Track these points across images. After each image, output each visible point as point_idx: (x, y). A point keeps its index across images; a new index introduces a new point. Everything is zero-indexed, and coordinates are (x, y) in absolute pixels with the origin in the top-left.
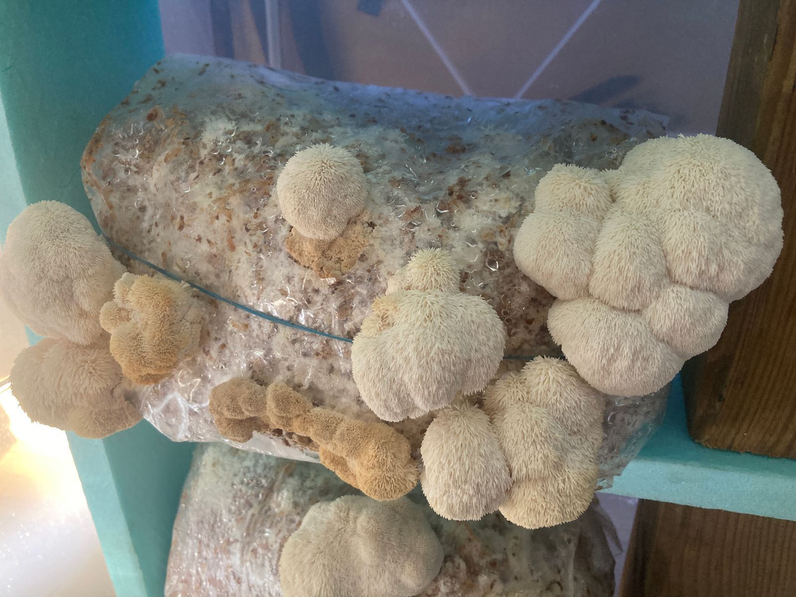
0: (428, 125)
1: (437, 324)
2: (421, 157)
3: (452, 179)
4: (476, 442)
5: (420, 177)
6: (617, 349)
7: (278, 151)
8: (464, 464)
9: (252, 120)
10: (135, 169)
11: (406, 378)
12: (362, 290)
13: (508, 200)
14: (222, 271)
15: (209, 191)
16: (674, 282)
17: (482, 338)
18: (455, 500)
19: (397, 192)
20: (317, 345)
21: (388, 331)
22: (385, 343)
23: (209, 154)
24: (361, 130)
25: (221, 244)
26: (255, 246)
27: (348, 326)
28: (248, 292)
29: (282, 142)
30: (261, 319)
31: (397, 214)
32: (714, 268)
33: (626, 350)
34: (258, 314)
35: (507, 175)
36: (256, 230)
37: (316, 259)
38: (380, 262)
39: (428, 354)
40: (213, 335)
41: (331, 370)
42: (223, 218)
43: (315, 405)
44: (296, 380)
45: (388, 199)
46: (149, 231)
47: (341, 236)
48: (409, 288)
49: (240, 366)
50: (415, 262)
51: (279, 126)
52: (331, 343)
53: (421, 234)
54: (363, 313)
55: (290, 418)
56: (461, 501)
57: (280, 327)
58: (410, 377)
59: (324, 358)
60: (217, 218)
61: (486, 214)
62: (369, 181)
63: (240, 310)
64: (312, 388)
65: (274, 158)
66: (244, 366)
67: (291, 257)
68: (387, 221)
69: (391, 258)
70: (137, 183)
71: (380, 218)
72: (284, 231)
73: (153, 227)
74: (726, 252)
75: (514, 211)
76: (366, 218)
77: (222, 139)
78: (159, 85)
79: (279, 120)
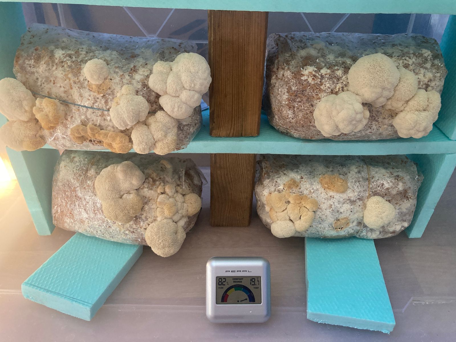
0: (125, 49)
1: (131, 103)
2: (123, 59)
3: (132, 66)
4: (144, 132)
5: (123, 65)
6: (174, 106)
7: (81, 60)
8: (142, 138)
9: (70, 50)
10: (33, 66)
11: (124, 116)
12: (111, 97)
13: (147, 71)
14: (69, 95)
15: (61, 73)
16: (185, 89)
17: (142, 105)
18: (141, 147)
19: (117, 70)
20: (100, 113)
21: (119, 106)
22: (118, 109)
23: (58, 61)
24: (104, 52)
25: (67, 88)
26: (79, 87)
27: (108, 107)
28: (78, 100)
29: (81, 57)
30: (83, 107)
31: (118, 76)
32: (193, 85)
33: (176, 106)
34: (82, 106)
35: (146, 64)
36: (78, 83)
37: (97, 90)
38: (114, 89)
39: (129, 110)
40: (68, 114)
41: (105, 120)
42: (68, 80)
43: (101, 130)
44: (95, 123)
45: (115, 72)
46: (41, 85)
47: (103, 83)
48: (123, 95)
49: (78, 122)
50: (123, 88)
51: (79, 52)
52: (104, 112)
53: (125, 81)
54: (112, 103)
55: (95, 134)
56: (142, 147)
57: (89, 109)
58: (125, 116)
59: (102, 116)
60: (66, 80)
61: (141, 75)
62: (109, 68)
63: (76, 106)
64: (100, 126)
65: (80, 62)
66: (79, 121)
67: (89, 90)
68: (115, 78)
69: (117, 88)
70: (34, 71)
71: (113, 77)
72: (86, 83)
73: (42, 84)
74: (195, 81)
75: (149, 74)
76: (109, 78)
77: (62, 56)
78: (32, 37)
79: (78, 49)
